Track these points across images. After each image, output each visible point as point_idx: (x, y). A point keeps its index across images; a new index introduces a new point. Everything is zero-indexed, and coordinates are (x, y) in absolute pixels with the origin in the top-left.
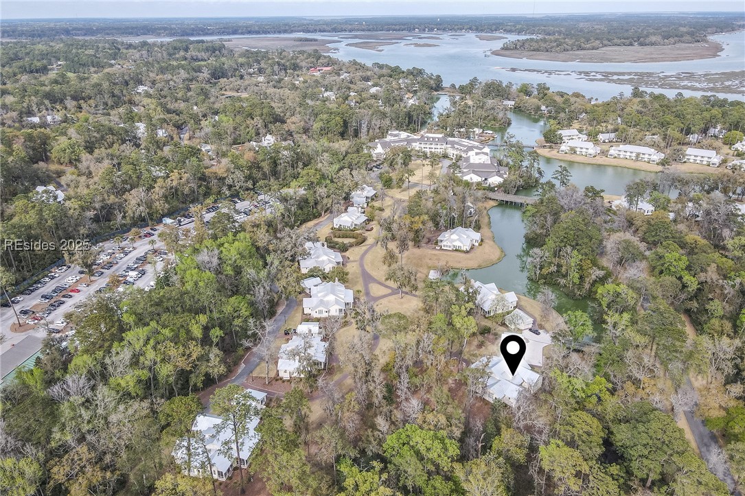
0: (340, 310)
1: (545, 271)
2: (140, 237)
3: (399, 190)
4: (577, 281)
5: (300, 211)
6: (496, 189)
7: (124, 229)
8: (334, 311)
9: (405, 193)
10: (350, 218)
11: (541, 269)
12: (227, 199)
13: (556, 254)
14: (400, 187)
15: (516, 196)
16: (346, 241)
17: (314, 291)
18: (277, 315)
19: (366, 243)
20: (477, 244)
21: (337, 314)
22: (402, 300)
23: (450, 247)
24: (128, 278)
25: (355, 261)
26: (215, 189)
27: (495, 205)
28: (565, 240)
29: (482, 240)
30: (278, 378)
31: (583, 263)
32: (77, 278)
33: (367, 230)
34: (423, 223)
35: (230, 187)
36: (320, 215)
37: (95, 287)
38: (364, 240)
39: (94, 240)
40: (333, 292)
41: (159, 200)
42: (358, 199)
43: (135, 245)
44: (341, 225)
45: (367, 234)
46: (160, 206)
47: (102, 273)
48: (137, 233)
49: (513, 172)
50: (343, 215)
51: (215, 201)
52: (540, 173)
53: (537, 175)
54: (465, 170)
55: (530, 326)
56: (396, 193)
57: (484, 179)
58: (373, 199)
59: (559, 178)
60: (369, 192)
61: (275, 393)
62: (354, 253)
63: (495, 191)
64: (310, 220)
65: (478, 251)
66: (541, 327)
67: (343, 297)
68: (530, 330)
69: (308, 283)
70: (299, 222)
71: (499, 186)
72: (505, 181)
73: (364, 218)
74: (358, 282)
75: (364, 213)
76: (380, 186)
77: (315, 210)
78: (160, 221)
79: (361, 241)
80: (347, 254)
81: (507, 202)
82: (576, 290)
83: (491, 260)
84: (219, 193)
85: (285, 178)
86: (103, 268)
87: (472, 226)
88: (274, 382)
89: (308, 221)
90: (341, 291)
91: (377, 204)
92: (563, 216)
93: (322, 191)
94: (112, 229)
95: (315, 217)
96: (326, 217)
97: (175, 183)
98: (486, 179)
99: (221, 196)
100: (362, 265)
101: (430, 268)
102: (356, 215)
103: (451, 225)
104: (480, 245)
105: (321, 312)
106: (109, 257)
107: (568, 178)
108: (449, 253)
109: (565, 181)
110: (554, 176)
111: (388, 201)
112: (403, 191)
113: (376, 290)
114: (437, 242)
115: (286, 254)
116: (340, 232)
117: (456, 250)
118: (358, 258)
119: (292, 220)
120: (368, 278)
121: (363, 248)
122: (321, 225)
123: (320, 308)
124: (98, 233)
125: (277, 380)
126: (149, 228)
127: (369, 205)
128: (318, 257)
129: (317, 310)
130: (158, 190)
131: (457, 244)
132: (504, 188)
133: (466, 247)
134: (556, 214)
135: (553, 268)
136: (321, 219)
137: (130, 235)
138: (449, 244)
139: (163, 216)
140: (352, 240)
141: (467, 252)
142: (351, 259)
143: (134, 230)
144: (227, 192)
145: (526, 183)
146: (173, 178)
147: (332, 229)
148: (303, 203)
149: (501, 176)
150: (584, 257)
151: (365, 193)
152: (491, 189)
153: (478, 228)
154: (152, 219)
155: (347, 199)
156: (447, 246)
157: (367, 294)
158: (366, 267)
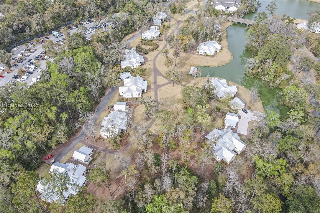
0: (139, 94)
1: (254, 71)
2: (40, 42)
3: (180, 15)
4: (272, 79)
5: (124, 28)
6: (233, 14)
7: (31, 38)
8: (136, 95)
9: (183, 16)
10: (150, 34)
11: (252, 69)
12: (88, 19)
13: (263, 62)
14: (180, 13)
15: (243, 20)
16: (148, 47)
17: (126, 81)
18: (106, 95)
19: (159, 49)
20: (218, 51)
21: (137, 96)
22: (174, 88)
23: (203, 53)
24: (30, 69)
25: (152, 61)
26: (81, 13)
27: (231, 24)
28: (269, 54)
29: (221, 49)
30: (101, 137)
31: (278, 69)
32: (4, 68)
33: (159, 41)
34: (189, 40)
35: (89, 12)
36: (136, 30)
37: (12, 74)
38: (158, 47)
39: (15, 44)
40: (135, 84)
41: (48, 21)
42: (157, 21)
43: (36, 48)
44: (145, 38)
45: (159, 43)
46: (50, 24)
47: (17, 66)
48: (38, 41)
49: (243, 4)
50: (147, 31)
51: (81, 20)
52: (259, 5)
53: (257, 6)
54: (217, 2)
55: (243, 108)
56: (178, 17)
57: (226, 8)
58: (165, 21)
59: (270, 9)
60: (163, 16)
61: (99, 148)
62: (151, 56)
63: (232, 16)
64: (130, 33)
65: (218, 56)
66: (249, 108)
67: (141, 86)
68: (243, 110)
69: (123, 76)
70: (124, 35)
71: (234, 13)
72: (238, 10)
73: (159, 33)
74: (151, 74)
75: (159, 29)
76: (169, 12)
77: (133, 27)
78: (51, 33)
79: (155, 48)
80: (147, 56)
81: (238, 23)
82: (271, 83)
83: (226, 61)
84: (83, 16)
85: (119, 6)
86: (18, 62)
87: (217, 40)
88: (98, 140)
89: (129, 34)
90: (140, 83)
91: (166, 24)
92: (269, 36)
93: (136, 17)
94: (25, 37)
95: (133, 31)
96: (139, 31)
97: (57, 10)
98: (228, 8)
99: (84, 17)
100: (154, 64)
101: (191, 66)
102: (154, 32)
103: (205, 39)
104: (220, 52)
105: (128, 95)
106: (22, 55)
107: (275, 10)
108: (202, 57)
109: (273, 11)
110: (267, 8)
111: (173, 22)
112: (182, 15)
113: (161, 80)
114: (196, 50)
115: (113, 58)
116: (145, 41)
117: (207, 55)
118: (153, 59)
119: (120, 34)
120: (157, 72)
121: (156, 52)
122: (136, 37)
123: (128, 93)
124: (17, 40)
125: (100, 139)
126: (45, 37)
127: (163, 24)
128: (130, 59)
129: (126, 94)
130: (48, 15)
131: (208, 51)
132: (237, 14)
133: (212, 54)
134: (265, 34)
135: (260, 70)
136: (136, 33)
137: (34, 42)
138: (203, 51)
139: (52, 30)
140: (151, 47)
141: (212, 56)
142: (149, 59)
143: (35, 39)
144: (87, 15)
145: (250, 11)
146: (56, 7)
147: (141, 39)
148: (126, 24)
149: (236, 6)
150: (279, 66)
151: (161, 17)
152: (230, 15)
153: (220, 41)
154: (46, 32)
155: (151, 20)
156: (202, 52)
157: (155, 82)
158: (156, 65)
